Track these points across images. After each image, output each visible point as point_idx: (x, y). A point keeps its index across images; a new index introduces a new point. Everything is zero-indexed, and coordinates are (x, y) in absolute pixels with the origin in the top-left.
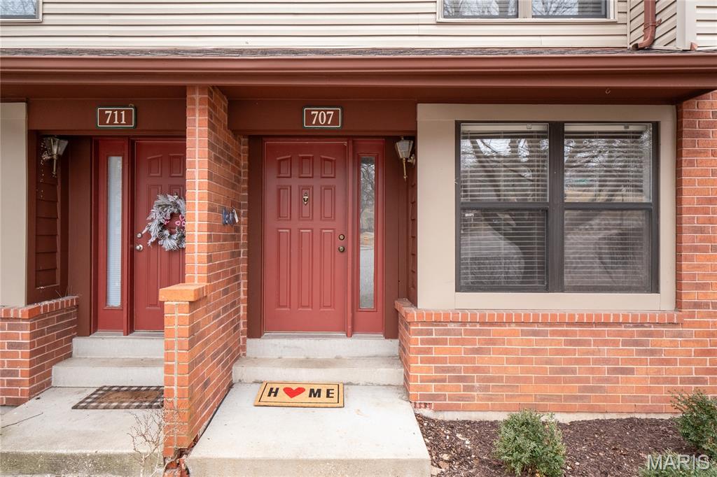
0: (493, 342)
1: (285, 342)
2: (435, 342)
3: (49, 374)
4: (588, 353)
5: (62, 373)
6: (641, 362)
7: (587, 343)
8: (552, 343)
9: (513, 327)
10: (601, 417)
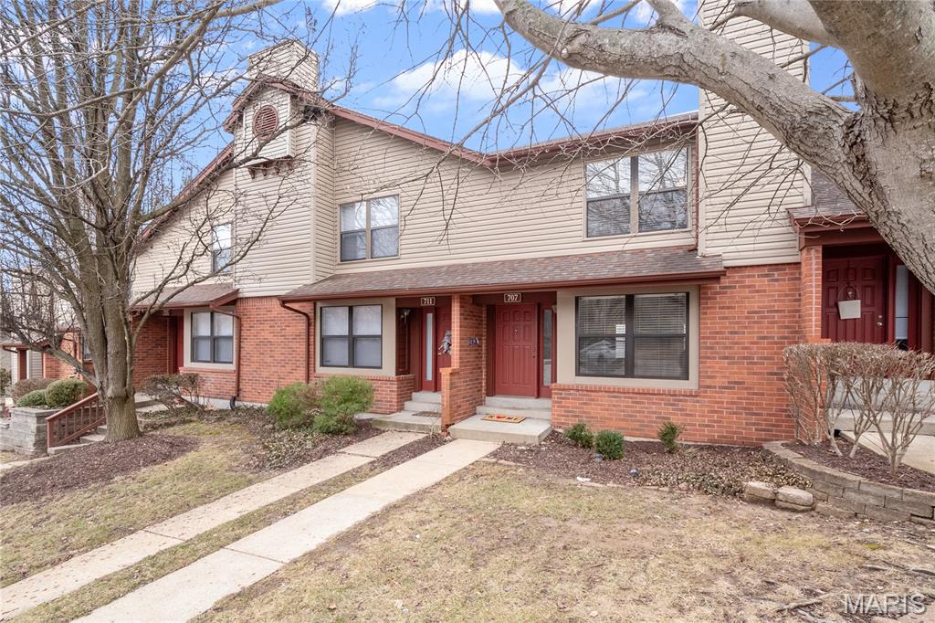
0: (593, 400)
1: (504, 399)
2: (563, 398)
3: (403, 405)
4: (644, 408)
5: (408, 404)
6: (674, 414)
7: (643, 403)
8: (624, 402)
9: (604, 394)
10: (652, 440)
